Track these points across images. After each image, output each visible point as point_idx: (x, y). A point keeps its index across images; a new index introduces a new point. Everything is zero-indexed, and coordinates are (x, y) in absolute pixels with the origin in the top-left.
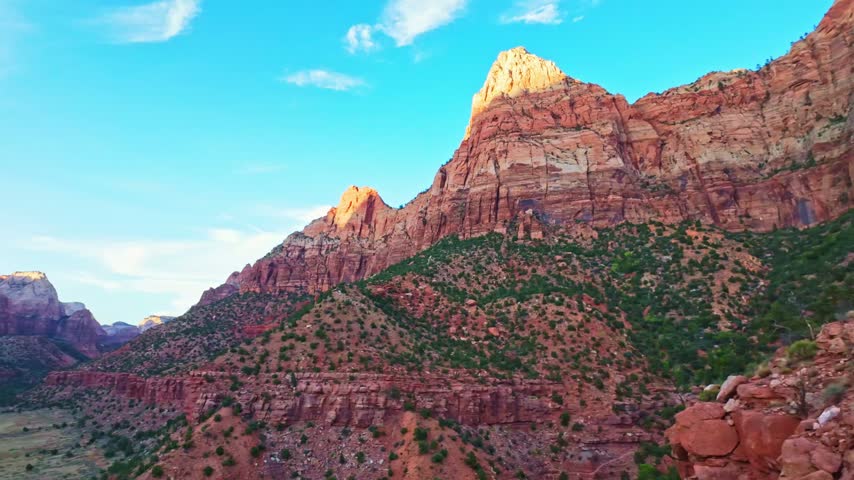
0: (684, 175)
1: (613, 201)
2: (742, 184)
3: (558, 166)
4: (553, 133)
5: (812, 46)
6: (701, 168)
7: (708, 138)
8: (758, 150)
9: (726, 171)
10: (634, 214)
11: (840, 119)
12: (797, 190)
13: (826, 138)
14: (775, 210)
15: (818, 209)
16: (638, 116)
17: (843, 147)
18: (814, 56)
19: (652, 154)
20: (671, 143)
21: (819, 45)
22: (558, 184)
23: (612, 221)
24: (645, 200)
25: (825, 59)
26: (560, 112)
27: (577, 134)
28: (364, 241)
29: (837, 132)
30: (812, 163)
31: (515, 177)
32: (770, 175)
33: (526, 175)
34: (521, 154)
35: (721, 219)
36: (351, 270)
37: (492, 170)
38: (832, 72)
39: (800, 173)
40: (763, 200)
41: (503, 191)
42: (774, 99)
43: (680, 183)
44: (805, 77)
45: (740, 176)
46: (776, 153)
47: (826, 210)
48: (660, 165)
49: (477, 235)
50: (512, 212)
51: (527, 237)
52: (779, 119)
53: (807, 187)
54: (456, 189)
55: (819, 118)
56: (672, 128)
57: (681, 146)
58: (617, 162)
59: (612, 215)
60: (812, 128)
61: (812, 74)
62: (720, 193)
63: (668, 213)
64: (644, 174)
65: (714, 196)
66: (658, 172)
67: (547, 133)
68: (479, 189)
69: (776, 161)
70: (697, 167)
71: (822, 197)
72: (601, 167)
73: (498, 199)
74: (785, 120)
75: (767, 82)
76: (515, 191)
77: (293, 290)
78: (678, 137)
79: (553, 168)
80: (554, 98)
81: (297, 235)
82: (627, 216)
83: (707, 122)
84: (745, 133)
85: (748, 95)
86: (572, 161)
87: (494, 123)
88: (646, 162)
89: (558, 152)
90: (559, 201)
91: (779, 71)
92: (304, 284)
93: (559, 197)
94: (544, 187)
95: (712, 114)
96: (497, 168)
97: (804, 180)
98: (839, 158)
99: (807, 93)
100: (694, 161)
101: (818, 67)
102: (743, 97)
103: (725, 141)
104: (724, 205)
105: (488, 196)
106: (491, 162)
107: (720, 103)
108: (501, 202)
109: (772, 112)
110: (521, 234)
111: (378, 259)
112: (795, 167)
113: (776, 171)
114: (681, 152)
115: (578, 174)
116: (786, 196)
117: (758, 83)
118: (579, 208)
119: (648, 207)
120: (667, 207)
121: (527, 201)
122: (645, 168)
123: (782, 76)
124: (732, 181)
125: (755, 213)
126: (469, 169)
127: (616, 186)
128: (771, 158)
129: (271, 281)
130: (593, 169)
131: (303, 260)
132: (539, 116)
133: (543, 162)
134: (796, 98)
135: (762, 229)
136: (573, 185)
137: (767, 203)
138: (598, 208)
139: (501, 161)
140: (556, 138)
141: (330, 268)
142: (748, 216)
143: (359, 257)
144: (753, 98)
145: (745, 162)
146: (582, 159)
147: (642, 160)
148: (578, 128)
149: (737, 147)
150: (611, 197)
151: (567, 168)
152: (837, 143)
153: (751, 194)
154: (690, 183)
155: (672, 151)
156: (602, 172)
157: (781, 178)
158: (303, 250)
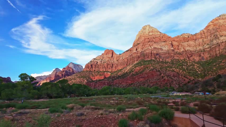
0: (183, 51)
1: (172, 55)
2: (193, 53)
3: (162, 48)
4: (160, 42)
5: (204, 32)
6: (186, 50)
7: (187, 46)
8: (195, 48)
9: (190, 51)
10: (175, 57)
11: (208, 44)
12: (202, 55)
13: (207, 47)
14: (198, 58)
15: (205, 58)
16: (174, 40)
17: (209, 49)
18: (204, 34)
19: (177, 47)
20: (180, 46)
21: (205, 32)
22: (163, 51)
23: (172, 58)
24: (177, 55)
25: (206, 34)
26: (160, 38)
27: (165, 43)
28: (112, 61)
29: (208, 46)
30: (204, 51)
31: (155, 50)
32: (197, 52)
33: (157, 49)
34: (155, 46)
35: (190, 59)
36: (110, 66)
37: (150, 48)
38: (207, 37)
39: (203, 52)
40: (196, 56)
41: (153, 52)
42: (197, 40)
43: (182, 53)
44: (203, 37)
45: (192, 52)
46: (198, 49)
47: (207, 58)
48: (178, 49)
49: (148, 60)
50: (155, 56)
51: (159, 60)
52: (198, 43)
53: (204, 55)
54: (141, 51)
55: (205, 44)
56: (180, 43)
57: (182, 46)
58: (172, 48)
59: (172, 57)
60: (204, 45)
61: (204, 36)
62: (190, 55)
63: (181, 58)
64: (176, 51)
65: (189, 55)
66: (178, 51)
67: (159, 42)
68: (148, 51)
69: (198, 50)
70: (185, 50)
71: (206, 56)
72: (170, 49)
73: (152, 53)
74: (199, 44)
75: (196, 37)
76: (155, 52)
77: (97, 70)
78: (182, 45)
79: (162, 49)
80: (158, 36)
81: (95, 59)
82: (174, 58)
83: (187, 43)
84: (193, 45)
85: (193, 39)
86: (164, 47)
87: (148, 39)
88: (176, 49)
89: (162, 46)
90: (163, 55)
91: (198, 35)
92: (99, 69)
93: (163, 54)
94: (160, 52)
95: (187, 41)
96: (151, 48)
97: (203, 54)
98: (209, 50)
99: (203, 40)
100: (185, 49)
101: (205, 35)
102: (192, 39)
103: (190, 46)
104: (191, 57)
105: (150, 53)
106: (150, 46)
107: (189, 39)
108: (153, 54)
109: (197, 42)
110: (158, 60)
111: (116, 65)
112: (202, 51)
113: (198, 52)
114: (182, 47)
115: (166, 50)
116: (200, 56)
117: (194, 37)
118: (167, 56)
119: (178, 56)
120: (181, 57)
121: (157, 54)
122: (176, 50)
123: (199, 36)
124: (191, 53)
125: (195, 58)
126: (143, 48)
127: (173, 53)
128: (197, 50)
129: (91, 68)
130: (169, 49)
131: (97, 64)
132: (157, 39)
133: (160, 47)
134: (201, 40)
135: (196, 61)
136: (165, 52)
137: (197, 57)
138: (170, 56)
139: (152, 47)
140: (161, 43)
141: (105, 66)
142: (194, 59)
143: (112, 64)
144: (194, 39)
145: (193, 50)
146: (166, 47)
147: (175, 48)
148: (164, 42)
149: (192, 47)
150: (172, 54)
151: (164, 49)
152: (208, 48)
153: (194, 55)
154: (184, 53)
155: (181, 47)
156: (170, 50)
157: (200, 53)
158: (97, 62)
